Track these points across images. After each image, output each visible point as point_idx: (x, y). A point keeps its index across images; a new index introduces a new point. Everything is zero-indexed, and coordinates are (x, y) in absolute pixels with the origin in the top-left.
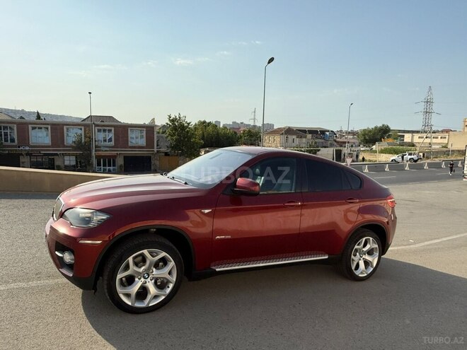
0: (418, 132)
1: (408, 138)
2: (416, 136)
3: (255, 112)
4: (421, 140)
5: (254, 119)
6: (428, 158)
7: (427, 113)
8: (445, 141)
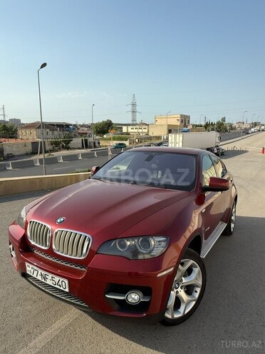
0: (129, 125)
1: (125, 129)
2: (130, 127)
3: (3, 109)
4: (132, 131)
5: (4, 115)
6: (141, 142)
7: (134, 112)
8: (146, 131)
